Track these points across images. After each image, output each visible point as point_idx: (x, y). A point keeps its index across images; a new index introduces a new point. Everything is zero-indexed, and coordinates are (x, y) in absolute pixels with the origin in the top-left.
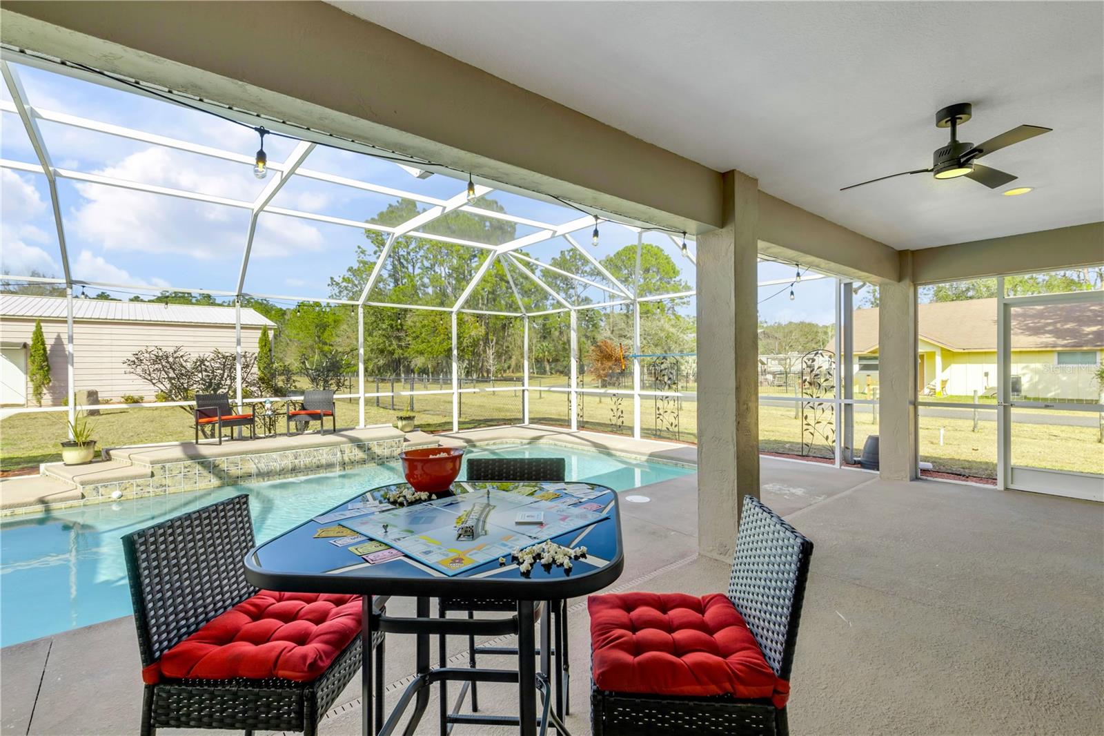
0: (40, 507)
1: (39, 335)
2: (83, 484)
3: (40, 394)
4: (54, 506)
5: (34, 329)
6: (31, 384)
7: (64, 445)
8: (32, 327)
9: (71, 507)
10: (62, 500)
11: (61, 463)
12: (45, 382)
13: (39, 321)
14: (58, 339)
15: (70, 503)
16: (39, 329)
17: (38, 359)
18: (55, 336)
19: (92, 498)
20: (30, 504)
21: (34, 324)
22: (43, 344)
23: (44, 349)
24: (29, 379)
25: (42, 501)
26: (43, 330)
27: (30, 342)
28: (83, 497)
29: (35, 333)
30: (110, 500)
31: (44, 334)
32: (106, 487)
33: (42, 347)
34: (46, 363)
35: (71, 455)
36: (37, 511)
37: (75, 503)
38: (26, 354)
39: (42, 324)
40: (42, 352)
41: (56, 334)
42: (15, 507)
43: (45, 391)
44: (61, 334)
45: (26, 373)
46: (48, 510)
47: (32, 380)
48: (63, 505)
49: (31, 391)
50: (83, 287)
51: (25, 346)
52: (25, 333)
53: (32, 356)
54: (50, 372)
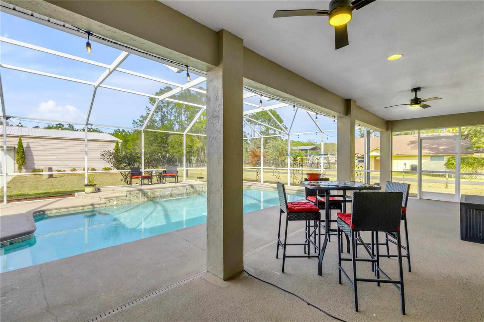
0: (91, 207)
1: (20, 143)
2: (105, 198)
3: (21, 169)
4: (96, 206)
5: (18, 141)
6: (17, 165)
7: (86, 185)
8: (17, 140)
9: (101, 207)
10: (97, 204)
11: (85, 192)
12: (23, 164)
13: (20, 137)
14: (28, 145)
15: (101, 205)
16: (20, 140)
17: (20, 154)
18: (26, 144)
19: (108, 204)
20: (89, 205)
21: (18, 139)
22: (23, 147)
23: (23, 149)
24: (16, 162)
25: (92, 205)
26: (22, 141)
27: (17, 147)
28: (105, 203)
29: (19, 142)
30: (114, 204)
31: (23, 143)
32: (112, 200)
33: (22, 148)
34: (23, 156)
35: (89, 189)
37: (102, 205)
38: (15, 151)
39: (22, 139)
40: (22, 150)
42: (84, 206)
43: (23, 168)
44: (29, 143)
45: (14, 160)
46: (94, 208)
47: (18, 163)
48: (98, 206)
49: (17, 168)
51: (14, 148)
52: (14, 143)
53: (17, 152)
54: (25, 160)
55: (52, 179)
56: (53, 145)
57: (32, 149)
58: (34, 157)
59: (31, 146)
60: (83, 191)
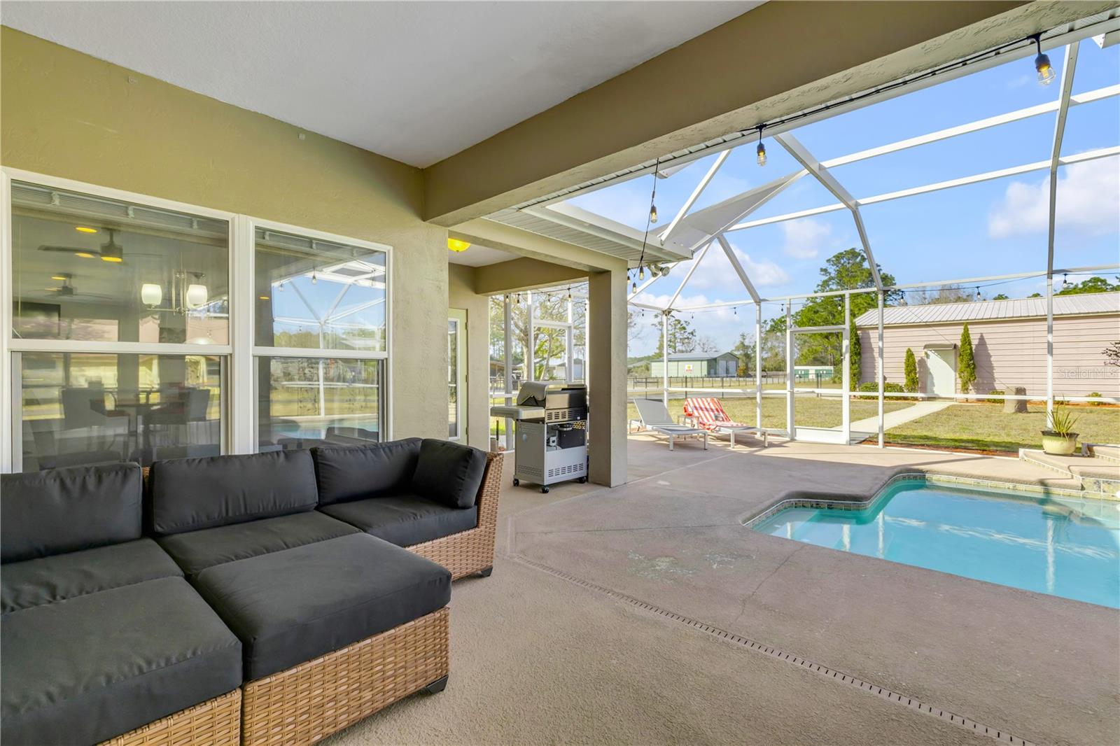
0: (1039, 488)
1: (966, 338)
2: (1083, 474)
3: (967, 389)
4: (1054, 490)
5: (962, 331)
6: (959, 381)
7: (1044, 433)
8: (960, 330)
9: (1069, 496)
10: (1060, 486)
11: (1042, 451)
12: (971, 379)
13: (966, 324)
14: (982, 339)
15: (1068, 491)
16: (966, 330)
17: (966, 358)
18: (979, 336)
19: (1092, 492)
20: (1031, 483)
21: (963, 327)
22: (970, 344)
23: (971, 349)
24: (958, 375)
25: (1042, 483)
26: (970, 332)
27: (959, 344)
28: (1083, 488)
29: (963, 335)
30: (1115, 499)
31: (971, 336)
32: (1109, 483)
33: (969, 347)
34: (972, 362)
35: (1052, 445)
36: (1038, 491)
37: (1074, 492)
38: (956, 353)
39: (969, 327)
40: (969, 351)
41: (980, 335)
42: (1017, 482)
43: (971, 387)
44: (984, 335)
45: (955, 371)
46: (1047, 493)
47: (961, 377)
48: (1061, 491)
49: (959, 386)
50: (1065, 275)
51: (955, 346)
52: (953, 336)
53: (960, 355)
54: (976, 370)
55: (1025, 415)
56: (1036, 334)
57: (989, 347)
58: (995, 364)
59: (988, 341)
60: (1040, 447)
